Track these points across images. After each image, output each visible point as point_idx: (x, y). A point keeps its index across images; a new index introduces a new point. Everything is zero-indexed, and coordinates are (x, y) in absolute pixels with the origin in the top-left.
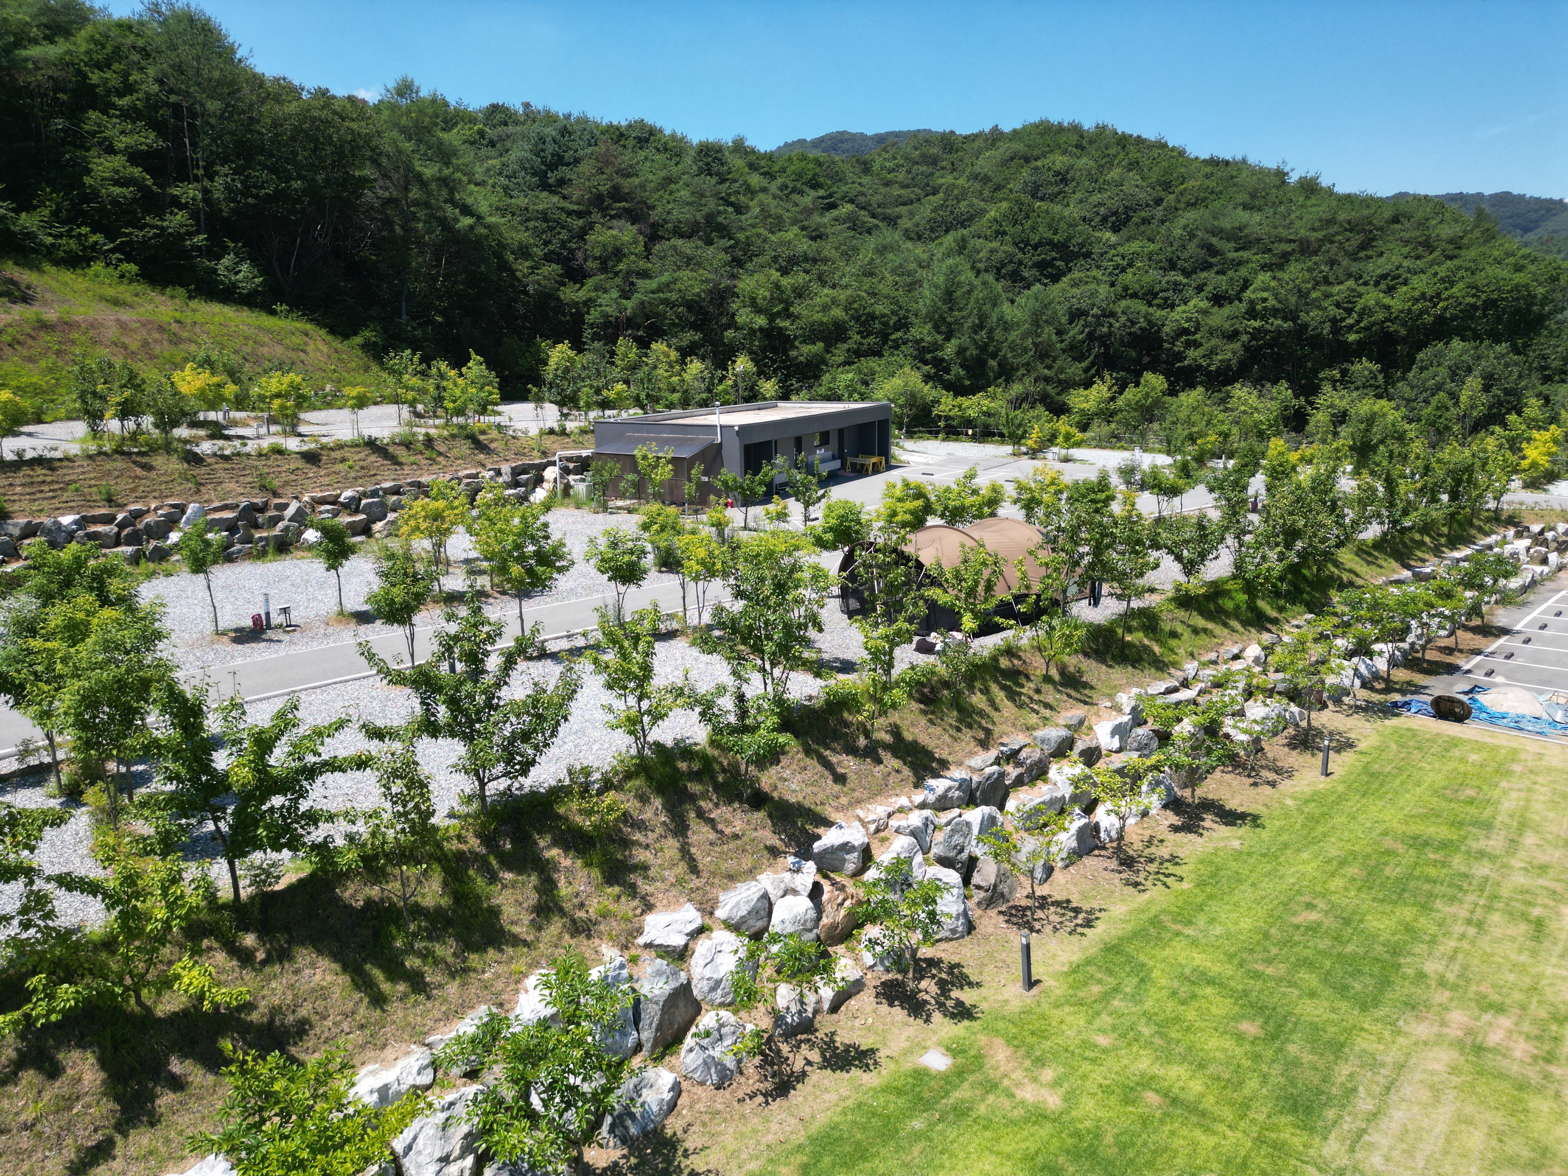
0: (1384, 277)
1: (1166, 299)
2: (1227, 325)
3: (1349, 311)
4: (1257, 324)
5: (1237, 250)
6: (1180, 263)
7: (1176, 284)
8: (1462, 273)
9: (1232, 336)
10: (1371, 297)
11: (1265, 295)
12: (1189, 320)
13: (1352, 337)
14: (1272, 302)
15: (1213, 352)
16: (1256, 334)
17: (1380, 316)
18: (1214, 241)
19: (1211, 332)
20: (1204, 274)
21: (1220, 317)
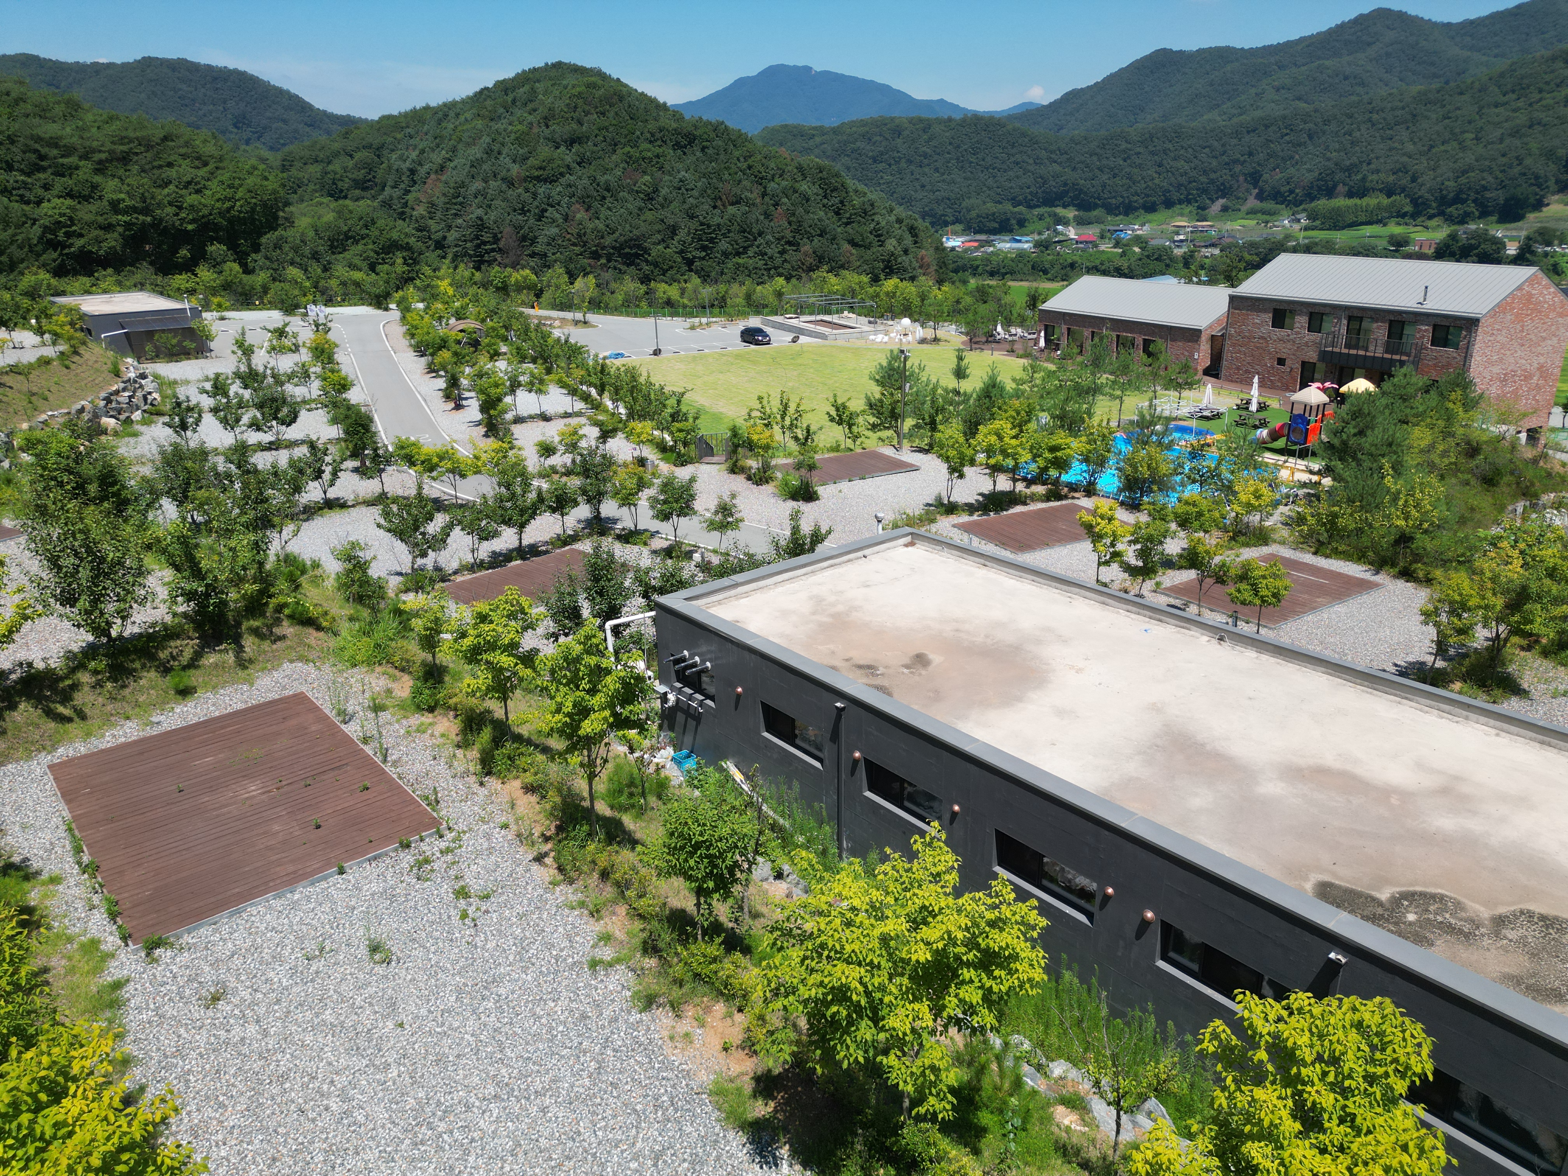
0: (189, 183)
1: (22, 196)
2: (100, 219)
3: (180, 208)
4: (126, 218)
5: (63, 156)
6: (16, 165)
7: (23, 182)
8: (237, 182)
9: (108, 228)
10: (192, 199)
11: (122, 196)
12: (61, 215)
13: (190, 227)
14: (129, 202)
15: (98, 241)
16: (128, 225)
17: (205, 211)
18: (37, 146)
19: (89, 224)
20: (42, 176)
21: (87, 212)
